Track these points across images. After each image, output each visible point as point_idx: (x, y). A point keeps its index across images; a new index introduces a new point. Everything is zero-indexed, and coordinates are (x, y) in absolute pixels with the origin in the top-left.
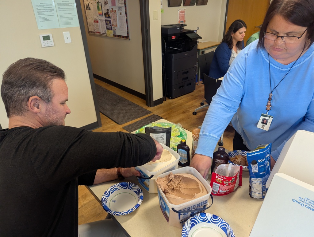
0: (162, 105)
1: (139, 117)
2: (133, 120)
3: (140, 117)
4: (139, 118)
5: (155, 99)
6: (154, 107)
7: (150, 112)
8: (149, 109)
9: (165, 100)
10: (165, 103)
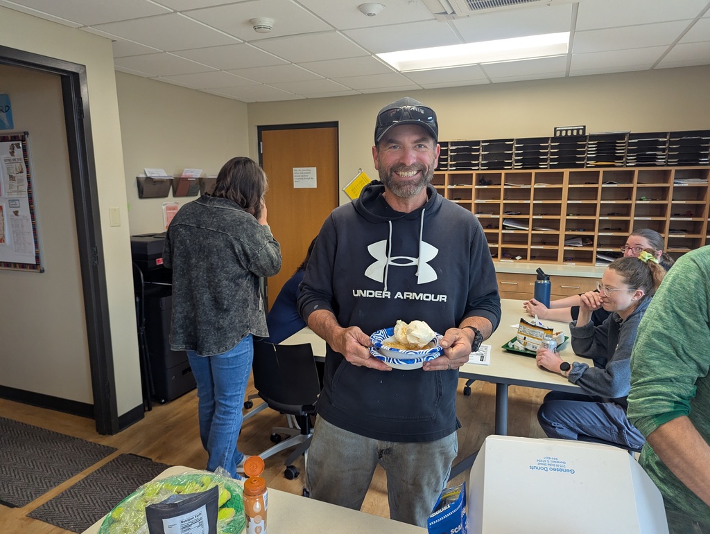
0: (141, 423)
1: (78, 471)
2: (59, 483)
3: (82, 469)
4: (78, 473)
5: (121, 412)
6: (119, 434)
7: (110, 450)
8: (107, 441)
9: (150, 409)
10: (149, 416)
